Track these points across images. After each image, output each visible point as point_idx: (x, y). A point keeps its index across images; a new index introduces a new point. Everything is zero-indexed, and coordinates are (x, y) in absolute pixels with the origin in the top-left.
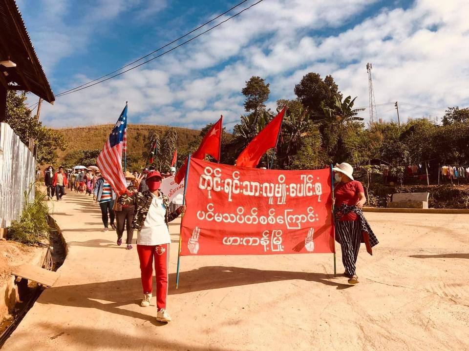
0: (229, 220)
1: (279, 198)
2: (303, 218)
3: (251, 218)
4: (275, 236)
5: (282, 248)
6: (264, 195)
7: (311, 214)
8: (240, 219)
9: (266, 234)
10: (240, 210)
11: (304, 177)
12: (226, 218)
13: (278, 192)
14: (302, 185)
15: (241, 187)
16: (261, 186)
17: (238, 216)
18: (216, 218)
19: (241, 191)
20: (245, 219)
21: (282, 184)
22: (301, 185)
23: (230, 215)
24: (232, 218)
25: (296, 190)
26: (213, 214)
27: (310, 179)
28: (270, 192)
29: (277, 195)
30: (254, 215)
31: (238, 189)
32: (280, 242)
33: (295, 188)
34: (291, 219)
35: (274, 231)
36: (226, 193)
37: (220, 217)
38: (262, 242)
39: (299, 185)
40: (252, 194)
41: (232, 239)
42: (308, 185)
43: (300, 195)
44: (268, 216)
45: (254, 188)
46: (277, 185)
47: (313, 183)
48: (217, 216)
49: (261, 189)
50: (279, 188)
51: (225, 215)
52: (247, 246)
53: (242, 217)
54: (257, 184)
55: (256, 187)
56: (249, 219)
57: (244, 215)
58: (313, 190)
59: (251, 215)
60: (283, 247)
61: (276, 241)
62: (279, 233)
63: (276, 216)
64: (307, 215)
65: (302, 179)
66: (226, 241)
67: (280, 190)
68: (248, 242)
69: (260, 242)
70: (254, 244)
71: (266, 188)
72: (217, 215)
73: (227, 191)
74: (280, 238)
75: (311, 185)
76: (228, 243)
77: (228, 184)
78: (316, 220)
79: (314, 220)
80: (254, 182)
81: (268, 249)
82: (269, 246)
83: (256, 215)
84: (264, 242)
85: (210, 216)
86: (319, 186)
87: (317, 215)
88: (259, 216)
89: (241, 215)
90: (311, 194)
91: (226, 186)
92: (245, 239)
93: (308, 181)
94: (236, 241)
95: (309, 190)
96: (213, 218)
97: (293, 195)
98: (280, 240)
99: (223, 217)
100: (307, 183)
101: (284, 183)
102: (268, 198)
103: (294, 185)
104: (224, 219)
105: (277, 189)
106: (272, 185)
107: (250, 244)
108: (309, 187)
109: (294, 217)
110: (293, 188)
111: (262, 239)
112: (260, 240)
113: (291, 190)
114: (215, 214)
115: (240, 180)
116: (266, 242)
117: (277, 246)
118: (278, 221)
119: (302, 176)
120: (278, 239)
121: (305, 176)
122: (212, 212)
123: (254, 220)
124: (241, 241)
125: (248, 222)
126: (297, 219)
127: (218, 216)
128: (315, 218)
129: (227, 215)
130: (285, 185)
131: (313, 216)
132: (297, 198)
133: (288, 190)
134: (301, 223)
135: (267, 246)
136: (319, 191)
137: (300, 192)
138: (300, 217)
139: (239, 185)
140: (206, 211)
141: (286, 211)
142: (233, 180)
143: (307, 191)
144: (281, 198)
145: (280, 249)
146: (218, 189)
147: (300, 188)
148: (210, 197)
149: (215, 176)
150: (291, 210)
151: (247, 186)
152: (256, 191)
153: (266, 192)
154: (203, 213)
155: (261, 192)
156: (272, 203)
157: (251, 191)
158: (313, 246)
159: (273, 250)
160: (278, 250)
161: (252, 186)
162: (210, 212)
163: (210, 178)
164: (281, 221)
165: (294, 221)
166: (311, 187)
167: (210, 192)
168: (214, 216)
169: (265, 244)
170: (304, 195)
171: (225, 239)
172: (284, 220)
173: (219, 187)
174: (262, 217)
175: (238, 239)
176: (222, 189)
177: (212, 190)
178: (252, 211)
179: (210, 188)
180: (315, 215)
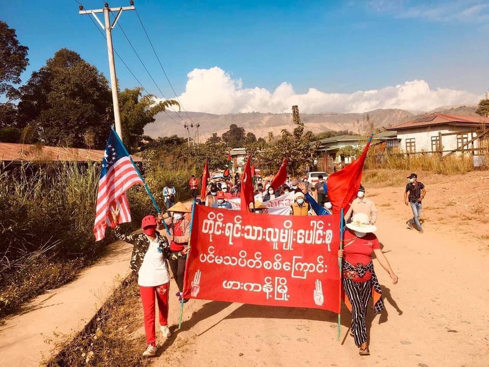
0: (230, 263)
1: (284, 244)
2: (311, 268)
3: (255, 262)
4: (279, 284)
5: (287, 298)
6: (268, 239)
7: (321, 264)
8: (242, 262)
9: (268, 280)
10: (243, 254)
11: (313, 224)
12: (227, 261)
13: (284, 238)
14: (311, 232)
15: (243, 231)
16: (264, 230)
17: (240, 259)
18: (216, 261)
19: (243, 235)
20: (247, 263)
21: (288, 229)
22: (309, 231)
23: (231, 259)
24: (233, 261)
25: (304, 236)
26: (213, 256)
27: (320, 225)
28: (275, 237)
29: (282, 240)
30: (258, 260)
31: (239, 233)
32: (286, 291)
33: (303, 234)
34: (299, 267)
35: (276, 278)
36: (226, 236)
37: (221, 259)
38: (264, 289)
39: (307, 232)
40: (254, 238)
41: (232, 283)
42: (318, 232)
43: (308, 242)
44: (273, 261)
45: (256, 233)
46: (282, 231)
47: (324, 230)
48: (217, 259)
49: (264, 234)
50: (284, 233)
51: (225, 258)
52: (248, 291)
53: (245, 260)
54: (260, 229)
55: (259, 231)
56: (251, 263)
57: (247, 258)
58: (324, 237)
59: (255, 259)
60: (288, 296)
61: (280, 289)
62: (283, 281)
63: (282, 262)
64: (316, 264)
65: (311, 225)
66: (226, 285)
67: (286, 235)
68: (249, 287)
69: (262, 289)
70: (255, 290)
71: (270, 233)
72: (217, 257)
73: (227, 234)
74: (285, 287)
75: (321, 232)
76: (229, 287)
77: (229, 228)
78: (324, 271)
79: (322, 270)
80: (257, 226)
81: (271, 296)
82: (272, 293)
83: (260, 260)
84: (267, 290)
85: (211, 258)
86: (330, 234)
87: (326, 266)
88: (263, 261)
89: (243, 259)
90: (319, 242)
91: (227, 230)
92: (246, 284)
93: (318, 228)
94: (236, 285)
95: (320, 236)
96: (213, 260)
97: (300, 242)
98: (284, 289)
99: (224, 260)
100: (317, 229)
101: (291, 228)
102: (271, 243)
103: (302, 231)
104: (225, 262)
105: (282, 235)
106: (277, 230)
107: (251, 290)
108: (319, 234)
109: (302, 265)
110: (301, 234)
111: (265, 286)
112: (262, 287)
113: (299, 236)
114: (215, 257)
115: (242, 224)
116: (269, 289)
117: (281, 294)
118: (284, 267)
119: (312, 222)
120: (283, 288)
121: (315, 222)
122: (213, 254)
123: (258, 264)
124: (241, 286)
125: (249, 266)
126: (305, 267)
127: (219, 258)
128: (324, 269)
129: (229, 258)
130: (292, 231)
132: (304, 245)
133: (295, 236)
134: (308, 272)
135: (270, 293)
136: (329, 240)
137: (309, 239)
138: (309, 266)
139: (240, 229)
140: (207, 254)
141: (294, 257)
142: (234, 224)
143: (317, 238)
144: (287, 243)
145: (285, 298)
146: (219, 233)
147: (309, 235)
148: (211, 240)
149: (218, 221)
150: (300, 257)
151: (248, 230)
152: (258, 235)
153: (270, 237)
154: (205, 255)
155: (264, 237)
156: (277, 248)
157: (253, 235)
158: (322, 300)
159: (276, 298)
160: (283, 299)
161: (254, 230)
162: (211, 254)
163: (213, 222)
164: (287, 268)
165: (301, 270)
166: (322, 235)
167: (211, 236)
168: (214, 259)
169: (267, 291)
170: (313, 243)
171: (225, 282)
172: (291, 266)
173: (220, 231)
174: (267, 262)
175: (239, 283)
176: (223, 232)
177: (213, 234)
178: (255, 255)
179: (211, 232)
180: (324, 265)
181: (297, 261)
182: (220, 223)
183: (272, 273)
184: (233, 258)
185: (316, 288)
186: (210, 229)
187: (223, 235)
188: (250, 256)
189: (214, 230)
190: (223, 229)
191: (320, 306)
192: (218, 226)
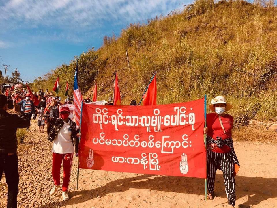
0: (117, 144)
1: (155, 128)
2: (177, 144)
3: (134, 142)
4: (152, 158)
5: (159, 168)
6: (143, 125)
7: (185, 141)
8: (126, 143)
9: (144, 155)
10: (126, 137)
11: (177, 110)
12: (115, 142)
13: (154, 123)
14: (175, 116)
15: (124, 120)
16: (140, 118)
17: (124, 141)
18: (106, 143)
19: (124, 123)
20: (129, 143)
21: (157, 116)
22: (174, 116)
23: (118, 141)
24: (119, 143)
25: (170, 120)
26: (104, 140)
27: (183, 110)
28: (148, 123)
29: (153, 125)
30: (137, 140)
31: (122, 122)
33: (169, 118)
34: (168, 144)
35: (150, 154)
36: (112, 125)
37: (110, 141)
38: (141, 162)
39: (172, 116)
40: (133, 125)
41: (118, 158)
42: (181, 116)
43: (173, 124)
44: (148, 141)
45: (134, 120)
46: (153, 117)
47: (187, 113)
48: (107, 141)
49: (140, 121)
50: (154, 119)
51: (113, 141)
52: (130, 164)
53: (127, 141)
54: (137, 117)
55: (136, 119)
56: (132, 144)
57: (129, 140)
58: (187, 119)
59: (135, 140)
60: (160, 167)
61: (153, 162)
62: (155, 156)
63: (154, 141)
64: (181, 141)
65: (175, 110)
66: (114, 159)
67: (156, 121)
68: (130, 161)
69: (140, 162)
70: (135, 163)
71: (144, 119)
72: (107, 140)
73: (113, 123)
74: (157, 160)
75: (184, 116)
76: (116, 161)
77: (114, 118)
78: (189, 146)
79: (187, 146)
80: (134, 116)
81: (147, 167)
82: (148, 165)
83: (138, 141)
84: (144, 162)
85: (102, 141)
86: (192, 116)
87: (190, 142)
88: (140, 141)
89: (126, 140)
90: (183, 123)
91: (112, 120)
92: (128, 159)
93: (181, 112)
94: (121, 160)
95: (183, 119)
96: (104, 143)
97: (167, 125)
98: (156, 162)
100: (180, 114)
101: (159, 115)
102: (145, 127)
103: (168, 116)
104: (112, 143)
105: (153, 121)
106: (149, 117)
107: (132, 163)
109: (170, 143)
110: (167, 119)
111: (142, 159)
112: (140, 160)
113: (165, 120)
115: (123, 115)
116: (145, 162)
117: (154, 165)
118: (156, 145)
119: (175, 108)
121: (178, 108)
122: (104, 138)
123: (137, 144)
124: (125, 160)
125: (131, 145)
126: (172, 144)
128: (189, 144)
129: (116, 140)
130: (161, 116)
131: (187, 142)
132: (171, 127)
133: (163, 121)
134: (175, 148)
135: (146, 165)
136: (192, 121)
137: (174, 122)
138: (175, 143)
139: (122, 119)
140: (99, 138)
141: (163, 137)
142: (117, 115)
143: (181, 121)
144: (156, 126)
145: (157, 168)
146: (107, 123)
147: (174, 118)
148: (101, 128)
149: (104, 114)
150: (168, 137)
151: (128, 119)
152: (136, 122)
153: (144, 123)
154: (97, 139)
155: (140, 123)
156: (149, 131)
157: (132, 122)
158: (187, 169)
159: (151, 169)
160: (155, 169)
161: (133, 119)
162: (102, 138)
163: (101, 115)
164: (158, 146)
165: (169, 146)
166: (185, 117)
167: (101, 125)
168: (105, 141)
169: (144, 164)
170: (178, 124)
171: (113, 158)
172: (161, 144)
173: (108, 121)
174: (143, 142)
175: (123, 158)
176: (110, 122)
177: (103, 124)
178: (135, 137)
179: (101, 122)
180: (189, 142)
181: (166, 140)
182: (106, 115)
183: (147, 150)
184: (119, 140)
185: (182, 160)
186: (100, 120)
187: (110, 125)
188: (131, 138)
189: (103, 121)
190: (110, 119)
191: (184, 174)
192: (106, 118)
